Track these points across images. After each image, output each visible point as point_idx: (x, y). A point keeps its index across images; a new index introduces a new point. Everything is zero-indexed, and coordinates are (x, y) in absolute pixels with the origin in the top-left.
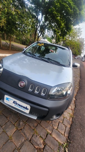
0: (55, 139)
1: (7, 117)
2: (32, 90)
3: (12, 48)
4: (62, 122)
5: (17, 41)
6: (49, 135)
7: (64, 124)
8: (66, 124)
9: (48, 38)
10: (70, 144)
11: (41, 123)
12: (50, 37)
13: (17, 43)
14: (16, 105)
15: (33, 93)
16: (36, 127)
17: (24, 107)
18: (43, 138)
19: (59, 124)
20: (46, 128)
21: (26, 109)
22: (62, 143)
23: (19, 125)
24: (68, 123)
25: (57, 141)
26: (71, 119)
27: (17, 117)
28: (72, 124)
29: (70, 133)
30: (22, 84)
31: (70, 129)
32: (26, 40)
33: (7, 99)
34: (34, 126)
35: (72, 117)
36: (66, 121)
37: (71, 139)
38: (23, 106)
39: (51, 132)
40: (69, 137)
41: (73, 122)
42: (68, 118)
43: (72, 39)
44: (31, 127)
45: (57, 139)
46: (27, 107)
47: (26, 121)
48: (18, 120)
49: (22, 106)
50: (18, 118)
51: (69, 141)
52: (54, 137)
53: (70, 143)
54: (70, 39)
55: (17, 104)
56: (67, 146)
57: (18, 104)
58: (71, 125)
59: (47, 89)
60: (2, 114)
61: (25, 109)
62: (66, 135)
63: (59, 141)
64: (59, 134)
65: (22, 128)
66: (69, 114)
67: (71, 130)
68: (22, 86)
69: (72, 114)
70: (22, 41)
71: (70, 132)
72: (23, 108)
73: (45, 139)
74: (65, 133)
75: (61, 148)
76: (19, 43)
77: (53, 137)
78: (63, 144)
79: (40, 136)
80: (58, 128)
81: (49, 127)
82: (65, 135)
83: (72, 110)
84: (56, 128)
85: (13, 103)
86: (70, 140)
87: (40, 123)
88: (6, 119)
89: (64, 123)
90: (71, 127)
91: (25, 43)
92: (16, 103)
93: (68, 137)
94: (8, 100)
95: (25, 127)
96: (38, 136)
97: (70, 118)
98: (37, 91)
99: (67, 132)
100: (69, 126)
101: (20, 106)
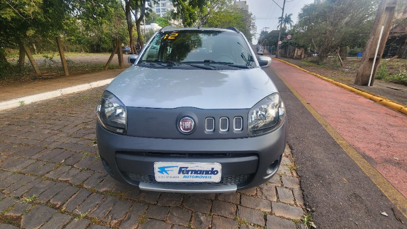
0: (284, 218)
1: (164, 221)
2: (212, 130)
3: (70, 68)
4: (280, 185)
5: (74, 47)
6: (268, 216)
7: (286, 188)
8: (290, 186)
9: (158, 18)
10: (315, 213)
11: (242, 203)
12: (161, 16)
13: (76, 51)
14: (186, 175)
15: (216, 136)
16: (236, 213)
17: (207, 172)
18: (261, 225)
19: (276, 190)
20: (257, 206)
21: (212, 175)
22: (299, 218)
23: (201, 223)
24: (293, 182)
25: (289, 219)
26: (295, 174)
27: (188, 212)
28: (300, 182)
29: (304, 197)
30: (187, 124)
31: (301, 191)
32: (100, 39)
33: (162, 170)
34: (231, 214)
35: (294, 170)
36: (288, 180)
37: (311, 205)
38: (204, 171)
39: (270, 210)
40: (307, 204)
41: (299, 177)
42: (288, 173)
43: (221, 9)
44: (226, 218)
45: (287, 216)
46: (213, 169)
47: (211, 211)
48: (192, 216)
49: (201, 172)
50: (190, 212)
51: (310, 210)
52: (281, 215)
53: (313, 211)
54: (216, 10)
55: (188, 172)
56: (311, 218)
57: (192, 171)
58: (300, 184)
59: (242, 116)
60: (150, 218)
61: (210, 175)
62: (300, 203)
63: (292, 218)
64: (286, 207)
65: (210, 226)
66: (287, 165)
67: (303, 191)
68: (187, 129)
69: (291, 164)
70: (88, 42)
71: (304, 195)
72: (204, 175)
73: (265, 225)
74: (297, 200)
75: (302, 227)
76: (81, 51)
77: (278, 216)
78: (302, 220)
79: (252, 225)
80: (278, 198)
81: (261, 203)
82: (298, 204)
83: (287, 157)
84: (275, 199)
85: (179, 173)
86: (311, 208)
87: (240, 203)
88: (164, 224)
89: (285, 186)
90: (301, 187)
91: (98, 46)
92: (186, 171)
93: (305, 205)
94: (166, 172)
95: (215, 221)
96: (250, 226)
97: (292, 173)
98: (224, 127)
99: (299, 198)
100: (296, 188)
101: (198, 174)
